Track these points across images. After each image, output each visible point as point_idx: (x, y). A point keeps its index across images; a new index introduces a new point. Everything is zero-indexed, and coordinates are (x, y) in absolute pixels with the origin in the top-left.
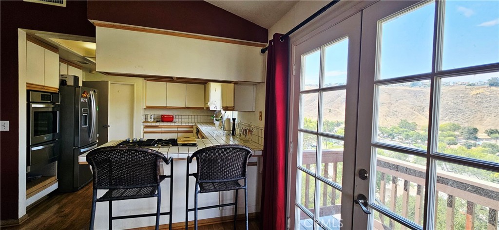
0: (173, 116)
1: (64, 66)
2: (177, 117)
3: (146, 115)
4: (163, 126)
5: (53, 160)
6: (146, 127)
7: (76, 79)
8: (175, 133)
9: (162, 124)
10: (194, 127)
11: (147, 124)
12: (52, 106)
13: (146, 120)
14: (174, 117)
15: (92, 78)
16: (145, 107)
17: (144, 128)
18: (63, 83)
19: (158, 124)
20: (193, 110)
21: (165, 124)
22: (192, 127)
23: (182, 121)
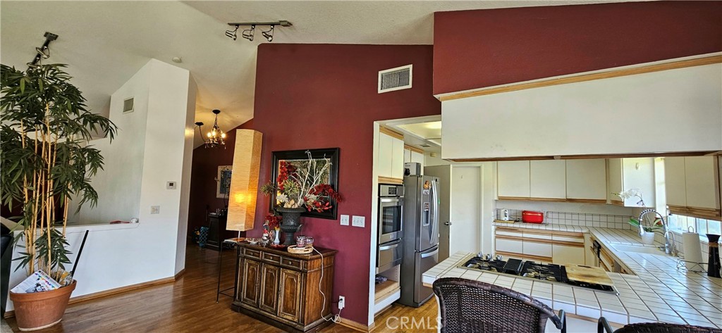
0: (542, 214)
1: (408, 151)
2: (550, 215)
3: (497, 210)
4: (526, 230)
5: (396, 264)
6: (498, 228)
7: (418, 166)
8: (547, 243)
9: (524, 227)
10: (587, 237)
11: (499, 224)
12: (397, 200)
13: (497, 217)
14: (545, 215)
15: (434, 162)
16: (496, 198)
17: (496, 230)
18: (407, 172)
19: (517, 225)
20: (582, 204)
21: (529, 226)
22: (581, 236)
23: (560, 224)
